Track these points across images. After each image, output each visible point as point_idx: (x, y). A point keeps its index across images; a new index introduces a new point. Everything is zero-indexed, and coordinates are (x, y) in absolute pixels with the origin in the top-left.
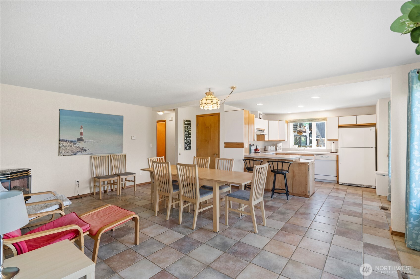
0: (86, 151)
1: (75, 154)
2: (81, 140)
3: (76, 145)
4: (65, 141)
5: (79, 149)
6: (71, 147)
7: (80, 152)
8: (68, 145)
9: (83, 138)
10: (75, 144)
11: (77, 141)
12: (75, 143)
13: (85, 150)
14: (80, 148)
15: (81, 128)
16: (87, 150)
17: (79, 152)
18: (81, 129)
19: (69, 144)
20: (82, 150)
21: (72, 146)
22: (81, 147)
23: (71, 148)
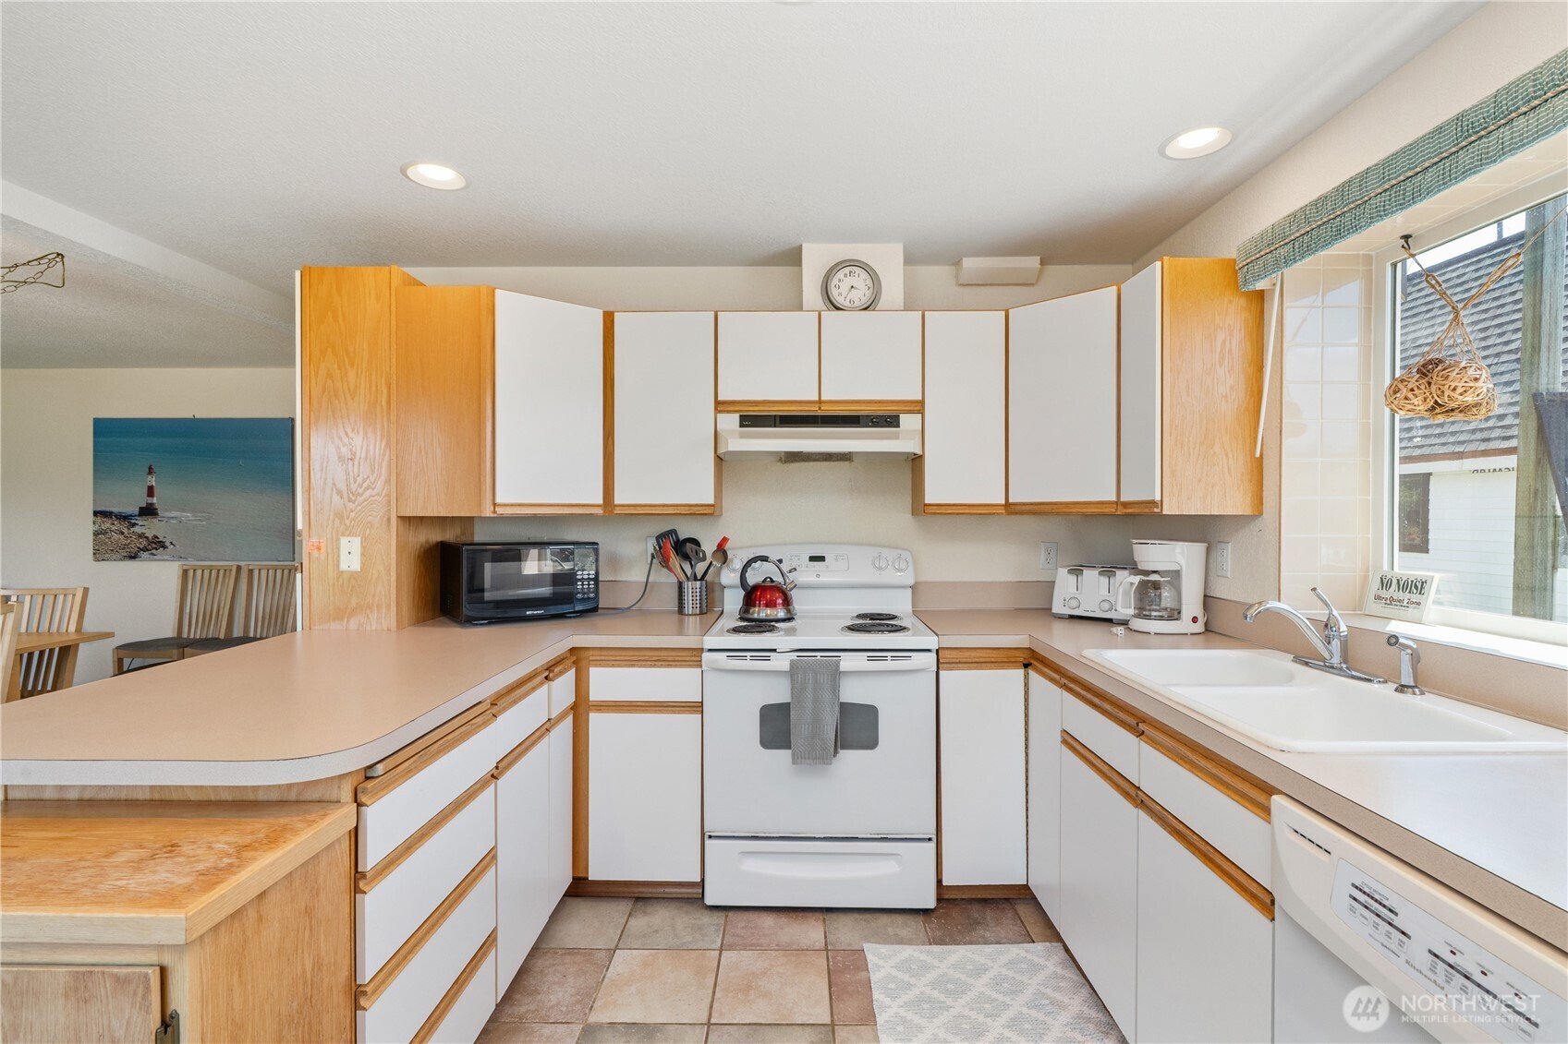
0: (165, 547)
1: (133, 557)
2: (149, 511)
3: (137, 529)
4: (106, 516)
5: (144, 543)
6: (123, 533)
7: (148, 550)
8: (113, 528)
9: (157, 506)
10: (134, 525)
11: (139, 515)
12: (133, 521)
13: (162, 547)
14: (147, 538)
15: (150, 471)
16: (167, 544)
17: (145, 549)
18: (150, 477)
19: (117, 526)
20: (154, 546)
21: (125, 531)
22: (150, 534)
23: (122, 537)
